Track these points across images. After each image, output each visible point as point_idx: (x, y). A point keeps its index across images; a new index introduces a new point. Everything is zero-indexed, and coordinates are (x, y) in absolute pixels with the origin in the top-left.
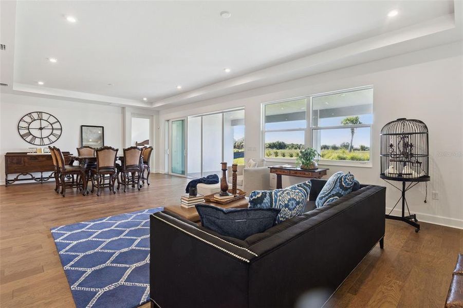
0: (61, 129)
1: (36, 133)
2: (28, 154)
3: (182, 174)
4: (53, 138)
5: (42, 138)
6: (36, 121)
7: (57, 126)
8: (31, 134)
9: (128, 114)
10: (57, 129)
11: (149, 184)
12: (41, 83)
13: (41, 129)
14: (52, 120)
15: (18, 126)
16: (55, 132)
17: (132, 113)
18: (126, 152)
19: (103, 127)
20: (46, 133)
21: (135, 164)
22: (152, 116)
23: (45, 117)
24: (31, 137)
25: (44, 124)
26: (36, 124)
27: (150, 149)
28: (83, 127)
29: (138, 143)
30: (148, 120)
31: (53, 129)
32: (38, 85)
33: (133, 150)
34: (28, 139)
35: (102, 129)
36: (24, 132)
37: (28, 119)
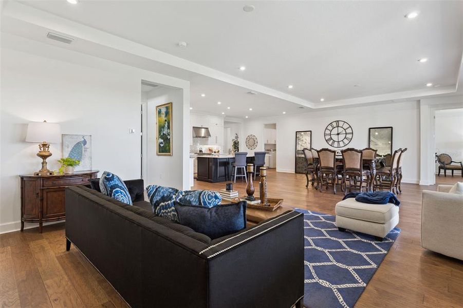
0: (352, 133)
1: (335, 138)
4: (346, 141)
5: (338, 142)
6: (335, 128)
7: (349, 131)
8: (332, 139)
10: (349, 134)
12: (322, 100)
13: (338, 134)
14: (346, 126)
15: (325, 134)
16: (348, 136)
19: (392, 128)
20: (342, 137)
23: (341, 124)
24: (332, 141)
25: (340, 130)
26: (335, 131)
28: (371, 130)
31: (346, 134)
32: (320, 102)
33: (349, 152)
34: (330, 143)
35: (391, 131)
36: (328, 137)
37: (330, 128)
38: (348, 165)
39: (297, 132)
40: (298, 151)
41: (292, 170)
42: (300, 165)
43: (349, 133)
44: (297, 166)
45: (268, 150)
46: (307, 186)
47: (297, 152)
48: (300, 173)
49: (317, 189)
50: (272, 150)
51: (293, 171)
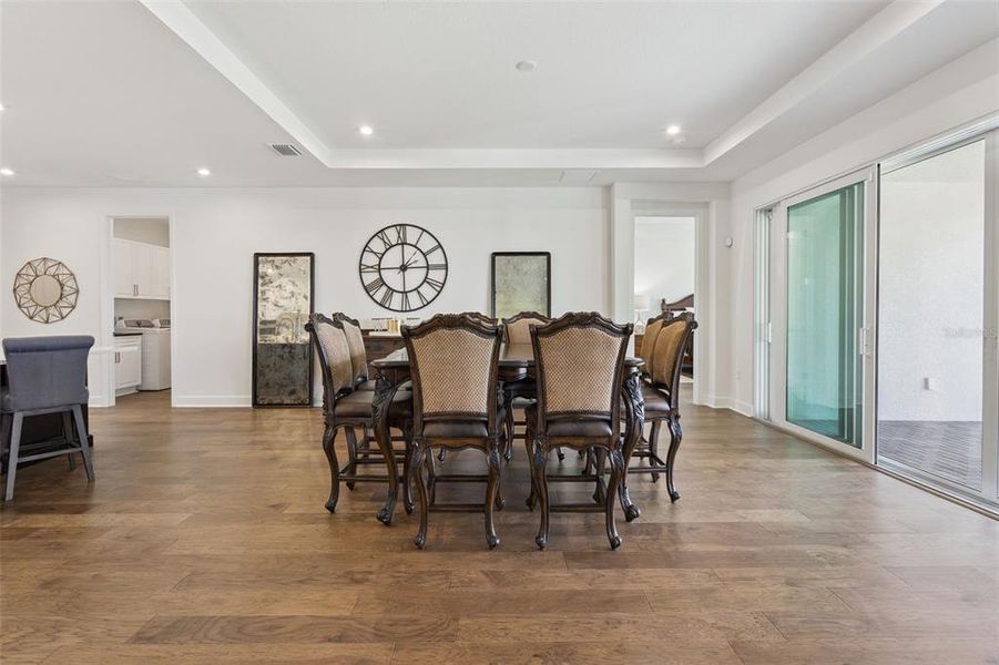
0: (446, 267)
1: (393, 279)
2: (371, 334)
3: (839, 437)
4: (428, 292)
5: (405, 293)
6: (393, 249)
7: (436, 258)
8: (384, 283)
9: (621, 206)
10: (438, 271)
11: (674, 497)
13: (404, 268)
14: (426, 243)
15: (361, 264)
16: (432, 274)
17: (633, 201)
18: (542, 340)
19: (548, 254)
20: (414, 277)
21: (593, 406)
22: (707, 205)
23: (412, 235)
24: (384, 289)
25: (411, 254)
26: (393, 259)
27: (680, 326)
28: (497, 258)
29: (667, 303)
30: (693, 219)
31: (428, 267)
34: (379, 296)
35: (546, 262)
36: (370, 278)
37: (378, 246)
38: (561, 397)
39: (257, 255)
40: (264, 322)
41: (239, 395)
42: (272, 376)
43: (437, 267)
44: (261, 380)
45: (139, 324)
46: (331, 508)
47: (259, 327)
48: (271, 405)
49: (387, 524)
50: (156, 322)
51: (244, 399)
